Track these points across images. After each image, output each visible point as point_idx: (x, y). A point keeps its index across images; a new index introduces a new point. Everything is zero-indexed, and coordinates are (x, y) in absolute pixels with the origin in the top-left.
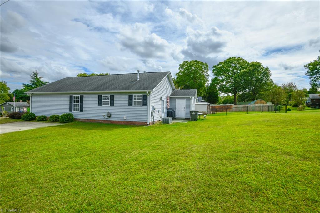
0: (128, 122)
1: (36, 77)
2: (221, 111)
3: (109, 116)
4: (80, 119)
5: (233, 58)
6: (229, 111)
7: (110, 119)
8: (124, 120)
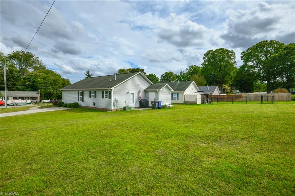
0: (102, 109)
1: (89, 74)
2: (230, 100)
3: (94, 104)
4: (82, 106)
5: (264, 41)
6: (238, 100)
7: (95, 107)
8: (100, 107)
